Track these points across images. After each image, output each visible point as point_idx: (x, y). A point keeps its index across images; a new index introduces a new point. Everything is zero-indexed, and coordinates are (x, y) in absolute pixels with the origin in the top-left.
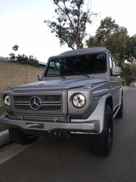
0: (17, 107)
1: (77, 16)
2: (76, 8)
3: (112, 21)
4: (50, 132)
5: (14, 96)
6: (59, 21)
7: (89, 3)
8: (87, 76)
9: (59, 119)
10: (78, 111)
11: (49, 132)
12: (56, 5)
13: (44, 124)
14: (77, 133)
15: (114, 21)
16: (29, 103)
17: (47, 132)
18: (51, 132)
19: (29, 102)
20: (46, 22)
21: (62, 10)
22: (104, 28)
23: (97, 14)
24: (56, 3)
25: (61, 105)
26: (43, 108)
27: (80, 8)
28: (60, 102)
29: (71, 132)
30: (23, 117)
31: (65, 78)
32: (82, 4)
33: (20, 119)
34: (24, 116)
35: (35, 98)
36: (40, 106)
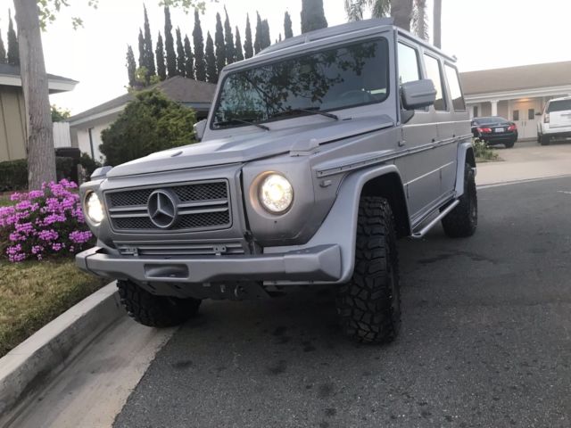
0: (119, 223)
4: (209, 285)
5: (106, 194)
8: (331, 116)
9: (228, 249)
10: (276, 222)
11: (205, 285)
13: (188, 264)
16: (145, 211)
17: (199, 284)
18: (211, 285)
19: (145, 208)
25: (228, 211)
26: (183, 222)
28: (224, 202)
29: (265, 283)
30: (136, 251)
31: (267, 129)
33: (131, 256)
34: (141, 248)
35: (160, 194)
36: (174, 217)
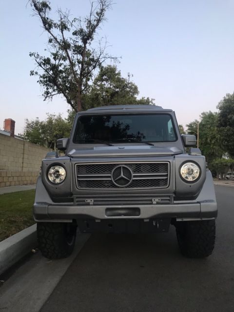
1: (82, 56)
2: (80, 43)
3: (117, 72)
4: (148, 221)
5: (78, 166)
6: (55, 58)
7: (101, 40)
9: (161, 200)
10: (190, 186)
11: (145, 221)
12: (47, 32)
13: (140, 208)
14: (185, 220)
15: (119, 74)
16: (110, 177)
18: (150, 220)
19: (110, 175)
20: (33, 56)
21: (58, 42)
22: (102, 80)
23: (116, 58)
24: (46, 29)
27: (87, 45)
28: (166, 174)
29: (178, 220)
30: (92, 201)
32: (90, 40)
33: (88, 204)
34: (96, 199)
35: (123, 167)
36: (131, 181)
